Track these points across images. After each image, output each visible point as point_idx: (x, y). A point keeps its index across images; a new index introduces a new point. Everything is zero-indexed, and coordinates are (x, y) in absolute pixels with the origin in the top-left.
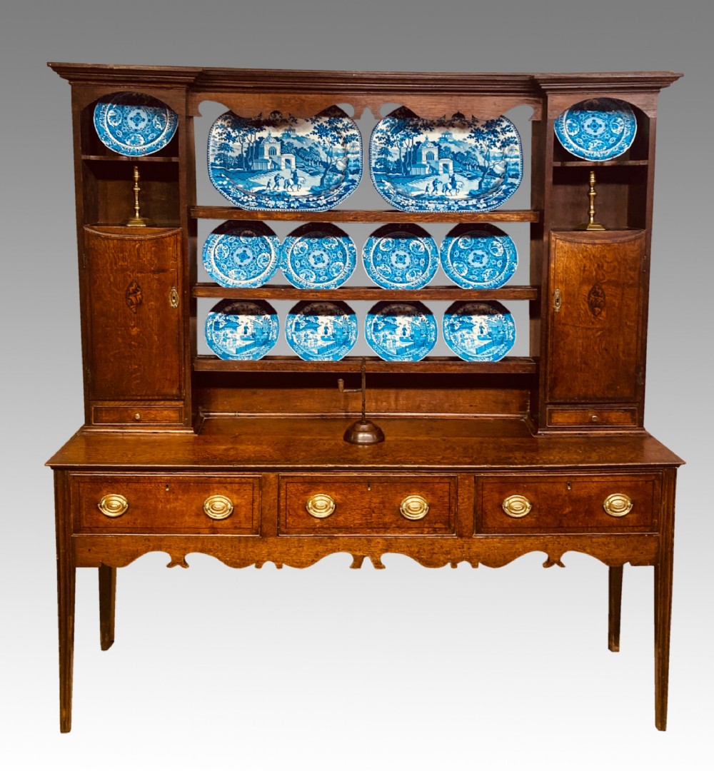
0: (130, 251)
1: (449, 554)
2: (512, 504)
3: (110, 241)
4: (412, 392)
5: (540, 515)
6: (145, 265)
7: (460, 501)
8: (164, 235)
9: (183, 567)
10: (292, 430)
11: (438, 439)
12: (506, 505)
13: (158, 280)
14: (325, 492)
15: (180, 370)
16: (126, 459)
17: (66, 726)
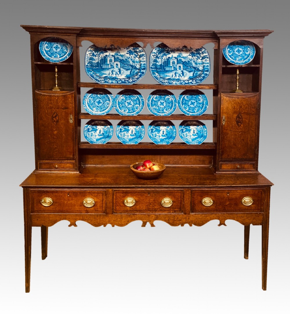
0: (54, 100)
1: (181, 221)
2: (206, 201)
3: (46, 96)
4: (166, 157)
5: (217, 205)
6: (60, 106)
7: (185, 200)
8: (67, 94)
9: (75, 226)
10: (119, 172)
11: (177, 175)
12: (203, 201)
13: (65, 112)
14: (131, 196)
15: (74, 148)
16: (52, 183)
17: (28, 290)
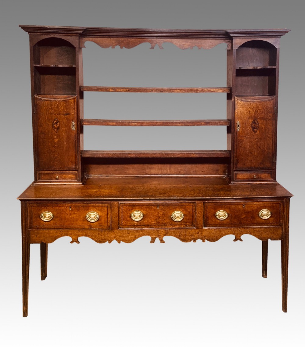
0: (54, 105)
1: (193, 236)
2: (220, 214)
3: (46, 101)
4: (177, 166)
5: (232, 219)
6: (61, 112)
7: (197, 213)
8: (69, 99)
9: (77, 243)
10: (125, 183)
11: (188, 186)
12: (217, 215)
13: (66, 118)
14: (139, 209)
15: (76, 157)
16: (52, 196)
17: (25, 314)
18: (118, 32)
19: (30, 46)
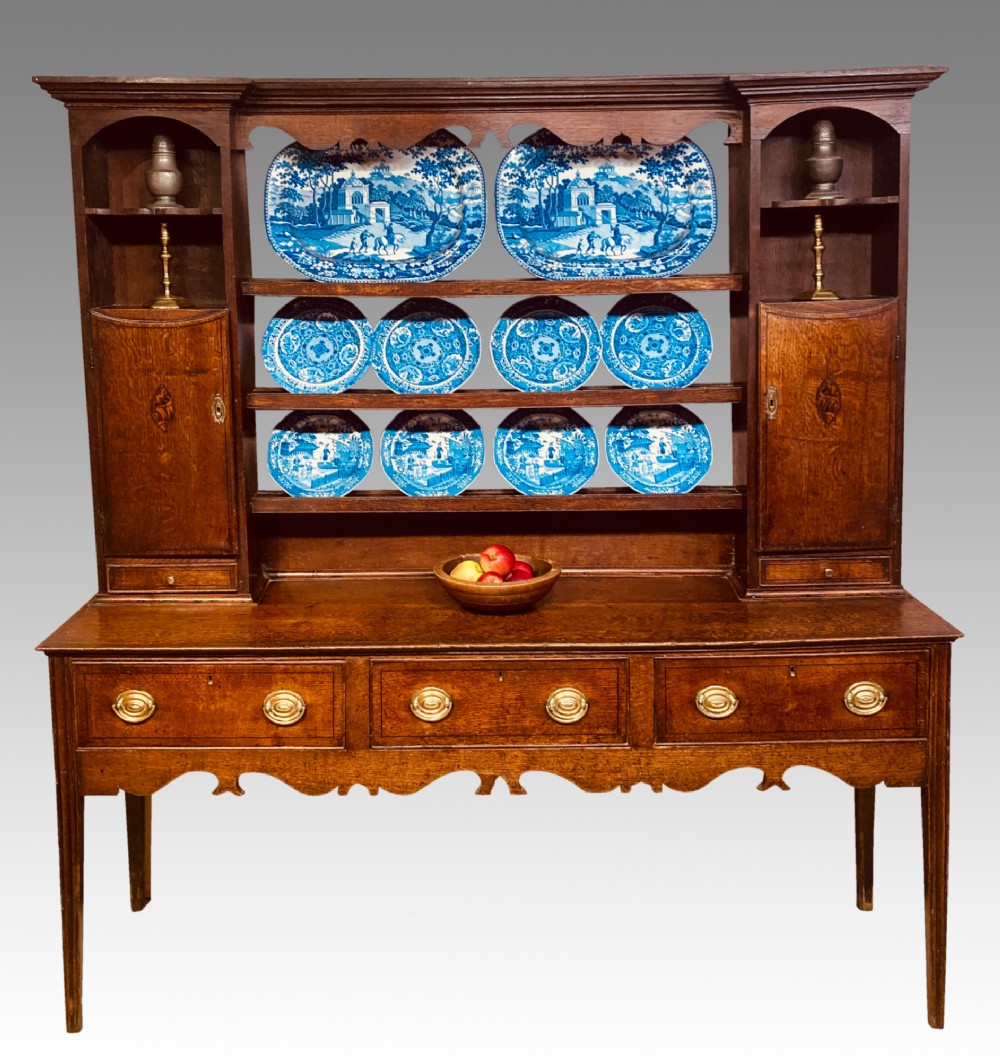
0: (156, 343)
1: (620, 772)
2: (710, 699)
3: (128, 330)
4: (565, 539)
5: (751, 714)
6: (176, 363)
7: (634, 695)
8: (202, 320)
9: (236, 794)
10: (393, 596)
11: (602, 605)
12: (701, 701)
13: (196, 384)
14: (437, 684)
15: (230, 513)
16: (151, 640)
17: (74, 1022)
18: (357, 93)
19: (72, 147)
